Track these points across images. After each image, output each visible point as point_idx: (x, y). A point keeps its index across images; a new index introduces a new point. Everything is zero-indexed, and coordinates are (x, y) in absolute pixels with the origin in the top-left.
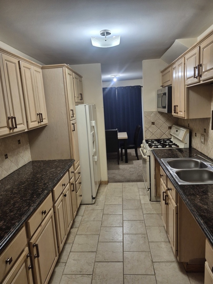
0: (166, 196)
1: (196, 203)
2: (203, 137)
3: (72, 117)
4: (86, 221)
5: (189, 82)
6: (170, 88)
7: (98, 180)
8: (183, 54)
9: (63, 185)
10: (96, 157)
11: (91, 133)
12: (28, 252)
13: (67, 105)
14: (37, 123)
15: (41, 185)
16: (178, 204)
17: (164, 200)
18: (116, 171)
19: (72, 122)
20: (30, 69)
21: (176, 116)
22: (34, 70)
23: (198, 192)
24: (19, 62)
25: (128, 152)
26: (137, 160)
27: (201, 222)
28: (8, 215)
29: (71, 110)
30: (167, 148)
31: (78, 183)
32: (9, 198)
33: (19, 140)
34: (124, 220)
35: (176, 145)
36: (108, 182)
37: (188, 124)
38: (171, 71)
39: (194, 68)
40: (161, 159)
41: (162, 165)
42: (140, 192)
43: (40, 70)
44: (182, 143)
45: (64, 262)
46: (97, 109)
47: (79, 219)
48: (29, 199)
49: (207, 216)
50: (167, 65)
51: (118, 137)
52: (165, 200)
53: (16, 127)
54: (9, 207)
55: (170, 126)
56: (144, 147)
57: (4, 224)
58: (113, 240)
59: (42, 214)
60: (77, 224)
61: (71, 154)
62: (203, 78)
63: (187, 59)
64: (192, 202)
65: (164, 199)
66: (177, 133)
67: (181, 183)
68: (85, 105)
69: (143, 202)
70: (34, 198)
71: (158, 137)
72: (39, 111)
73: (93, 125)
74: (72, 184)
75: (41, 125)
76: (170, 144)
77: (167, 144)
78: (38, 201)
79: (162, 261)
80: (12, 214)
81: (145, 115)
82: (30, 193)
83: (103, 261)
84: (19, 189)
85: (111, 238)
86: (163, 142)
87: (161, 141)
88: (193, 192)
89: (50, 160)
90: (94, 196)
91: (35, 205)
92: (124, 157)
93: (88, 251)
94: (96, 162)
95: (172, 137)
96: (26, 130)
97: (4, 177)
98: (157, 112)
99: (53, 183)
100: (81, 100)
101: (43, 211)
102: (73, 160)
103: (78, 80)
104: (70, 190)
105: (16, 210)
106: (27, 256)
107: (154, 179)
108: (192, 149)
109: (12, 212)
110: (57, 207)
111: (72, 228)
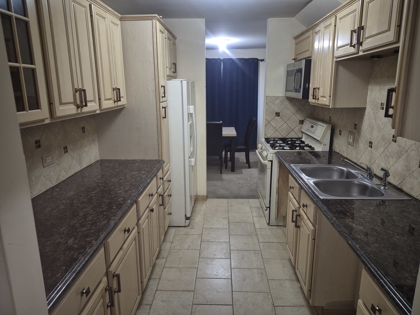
0: (297, 216)
1: (348, 223)
2: (352, 136)
3: (162, 97)
4: (177, 249)
5: (338, 53)
6: (309, 62)
7: (193, 194)
8: (333, 11)
9: (150, 195)
10: (193, 159)
11: (189, 124)
12: (107, 284)
13: (156, 78)
14: (112, 102)
15: (120, 193)
16: (317, 226)
17: (293, 221)
18: (219, 183)
19: (163, 105)
20: (104, 18)
21: (316, 103)
22: (110, 22)
23: (349, 209)
24: (90, 6)
25: (236, 156)
26: (247, 168)
27: (355, 247)
28: (78, 231)
29: (162, 86)
30: (297, 150)
31: (167, 195)
32: (76, 208)
33: (83, 126)
34: (231, 249)
35: (310, 147)
36: (207, 197)
37: (330, 117)
38: (311, 36)
39: (352, 32)
40: (291, 165)
41: (293, 172)
42: (254, 212)
43: (118, 22)
44: (319, 145)
45: (148, 304)
46: (196, 88)
47: (167, 246)
48: (106, 211)
49: (364, 240)
50: (305, 28)
51: (223, 133)
52: (296, 222)
53: (86, 105)
54: (78, 220)
55: (301, 119)
56: (264, 148)
57: (75, 243)
58: (216, 275)
59: (125, 233)
60: (164, 254)
61: (160, 151)
62: (365, 46)
63: (340, 19)
64: (341, 222)
65: (294, 220)
66: (312, 130)
67: (323, 196)
68: (181, 81)
69: (257, 226)
70: (114, 209)
71: (283, 135)
72: (116, 84)
73: (191, 112)
74: (160, 195)
75: (117, 106)
76: (302, 145)
77: (298, 145)
78: (120, 213)
79: (287, 305)
80: (84, 229)
81: (267, 102)
82: (106, 202)
83: (204, 304)
84: (89, 197)
85: (215, 273)
86: (290, 142)
87: (287, 140)
88: (342, 209)
89: (128, 160)
90: (188, 215)
91: (117, 218)
92: (230, 164)
93: (182, 290)
94: (192, 166)
95: (304, 136)
96: (98, 112)
97: (62, 179)
98: (285, 97)
99: (139, 191)
100: (174, 72)
101: (126, 228)
102: (161, 162)
103: (171, 42)
104: (157, 204)
105: (89, 224)
106: (106, 290)
107: (277, 194)
108: (333, 152)
109: (84, 226)
110: (142, 226)
111: (157, 258)
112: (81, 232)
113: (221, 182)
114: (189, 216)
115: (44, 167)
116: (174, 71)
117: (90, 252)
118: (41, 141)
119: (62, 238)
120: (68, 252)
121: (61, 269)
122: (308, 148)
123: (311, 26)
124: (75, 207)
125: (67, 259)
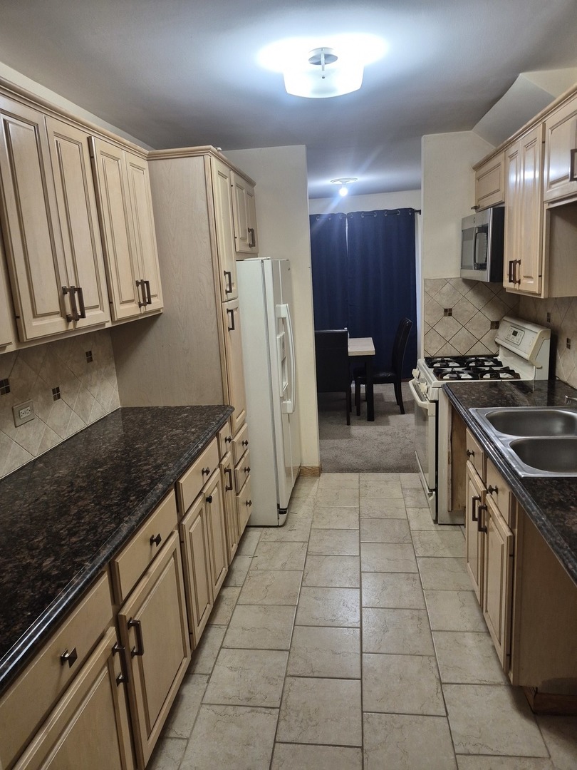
0: (480, 509)
1: (569, 526)
3: (227, 292)
4: (262, 570)
5: (555, 192)
6: (499, 213)
7: (294, 464)
8: (539, 115)
9: (203, 472)
10: (289, 402)
11: (278, 337)
12: (116, 640)
13: (214, 259)
14: (135, 305)
15: (146, 470)
16: (516, 530)
17: (474, 519)
18: (343, 443)
19: (227, 306)
20: (117, 159)
21: (516, 290)
22: (128, 164)
24: (89, 140)
25: (375, 391)
26: (398, 414)
28: (63, 542)
29: (225, 273)
30: (485, 379)
31: (241, 469)
33: (88, 350)
34: (363, 570)
35: (512, 372)
36: (321, 470)
37: (548, 314)
38: (503, 163)
39: (573, 152)
40: (470, 410)
41: (472, 424)
42: (408, 499)
43: (145, 164)
44: (529, 368)
45: (206, 672)
46: (293, 271)
47: (243, 564)
48: (117, 504)
50: (492, 148)
51: (349, 350)
52: (479, 520)
53: (83, 316)
54: (67, 522)
55: (495, 319)
56: (422, 376)
57: (54, 566)
58: (333, 621)
59: (151, 544)
60: (238, 577)
61: (225, 391)
63: (552, 129)
64: (557, 524)
65: (477, 516)
66: (515, 339)
67: (525, 471)
68: (262, 261)
69: (414, 525)
70: (131, 501)
71: (460, 350)
72: (141, 275)
73: (283, 316)
74: (226, 471)
75: (146, 313)
76: (495, 369)
77: (487, 369)
79: (465, 682)
80: (74, 539)
81: (427, 290)
82: (119, 488)
83: (308, 675)
84: (92, 478)
85: (330, 617)
86: (473, 364)
87: (468, 360)
88: (561, 497)
89: (169, 408)
90: (284, 505)
91: (134, 518)
92: (364, 406)
93: (268, 648)
94: (289, 414)
95: (501, 351)
96: (109, 325)
97: (50, 446)
98: (461, 279)
99: (180, 466)
100: (250, 246)
101: (153, 536)
102: (228, 409)
103: (244, 191)
104: (220, 488)
105: (83, 530)
106: (114, 651)
107: (449, 463)
108: (556, 382)
109: (74, 534)
110: (189, 529)
111: (224, 586)
112: (68, 545)
113: (347, 440)
114: (285, 508)
115: (16, 427)
116: (251, 243)
117: (78, 584)
118: (10, 381)
119: (33, 557)
120: (39, 583)
121: (24, 615)
122: (508, 376)
123: (501, 145)
124: (66, 499)
125: (37, 597)
